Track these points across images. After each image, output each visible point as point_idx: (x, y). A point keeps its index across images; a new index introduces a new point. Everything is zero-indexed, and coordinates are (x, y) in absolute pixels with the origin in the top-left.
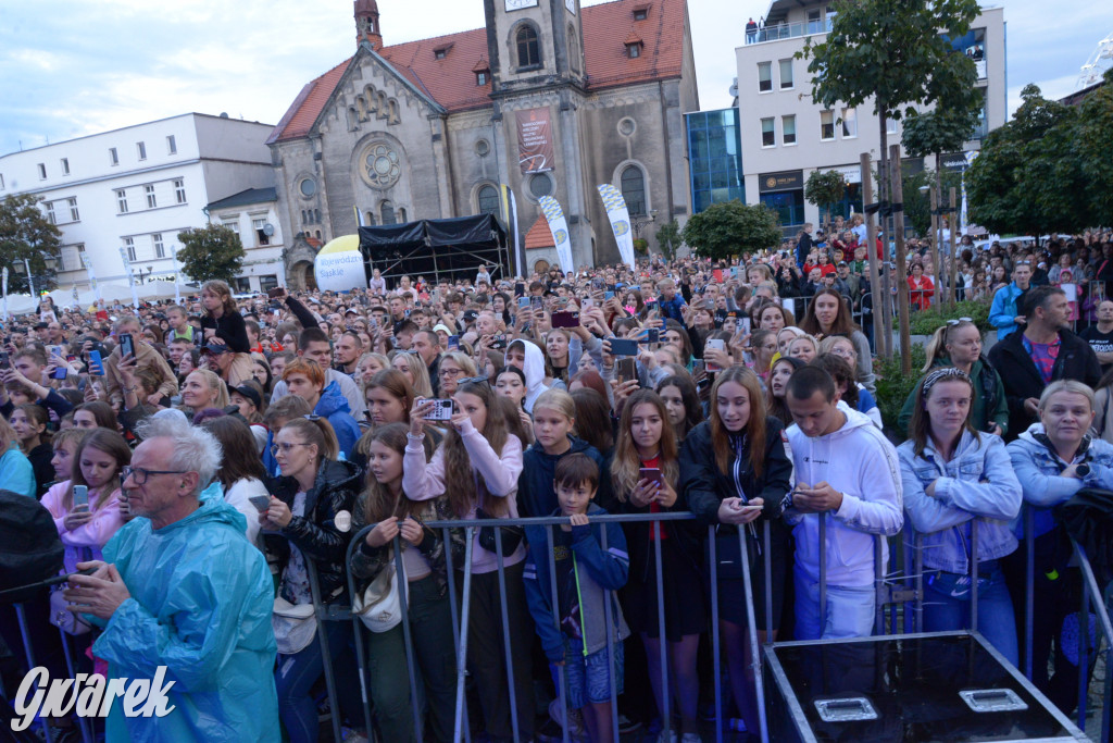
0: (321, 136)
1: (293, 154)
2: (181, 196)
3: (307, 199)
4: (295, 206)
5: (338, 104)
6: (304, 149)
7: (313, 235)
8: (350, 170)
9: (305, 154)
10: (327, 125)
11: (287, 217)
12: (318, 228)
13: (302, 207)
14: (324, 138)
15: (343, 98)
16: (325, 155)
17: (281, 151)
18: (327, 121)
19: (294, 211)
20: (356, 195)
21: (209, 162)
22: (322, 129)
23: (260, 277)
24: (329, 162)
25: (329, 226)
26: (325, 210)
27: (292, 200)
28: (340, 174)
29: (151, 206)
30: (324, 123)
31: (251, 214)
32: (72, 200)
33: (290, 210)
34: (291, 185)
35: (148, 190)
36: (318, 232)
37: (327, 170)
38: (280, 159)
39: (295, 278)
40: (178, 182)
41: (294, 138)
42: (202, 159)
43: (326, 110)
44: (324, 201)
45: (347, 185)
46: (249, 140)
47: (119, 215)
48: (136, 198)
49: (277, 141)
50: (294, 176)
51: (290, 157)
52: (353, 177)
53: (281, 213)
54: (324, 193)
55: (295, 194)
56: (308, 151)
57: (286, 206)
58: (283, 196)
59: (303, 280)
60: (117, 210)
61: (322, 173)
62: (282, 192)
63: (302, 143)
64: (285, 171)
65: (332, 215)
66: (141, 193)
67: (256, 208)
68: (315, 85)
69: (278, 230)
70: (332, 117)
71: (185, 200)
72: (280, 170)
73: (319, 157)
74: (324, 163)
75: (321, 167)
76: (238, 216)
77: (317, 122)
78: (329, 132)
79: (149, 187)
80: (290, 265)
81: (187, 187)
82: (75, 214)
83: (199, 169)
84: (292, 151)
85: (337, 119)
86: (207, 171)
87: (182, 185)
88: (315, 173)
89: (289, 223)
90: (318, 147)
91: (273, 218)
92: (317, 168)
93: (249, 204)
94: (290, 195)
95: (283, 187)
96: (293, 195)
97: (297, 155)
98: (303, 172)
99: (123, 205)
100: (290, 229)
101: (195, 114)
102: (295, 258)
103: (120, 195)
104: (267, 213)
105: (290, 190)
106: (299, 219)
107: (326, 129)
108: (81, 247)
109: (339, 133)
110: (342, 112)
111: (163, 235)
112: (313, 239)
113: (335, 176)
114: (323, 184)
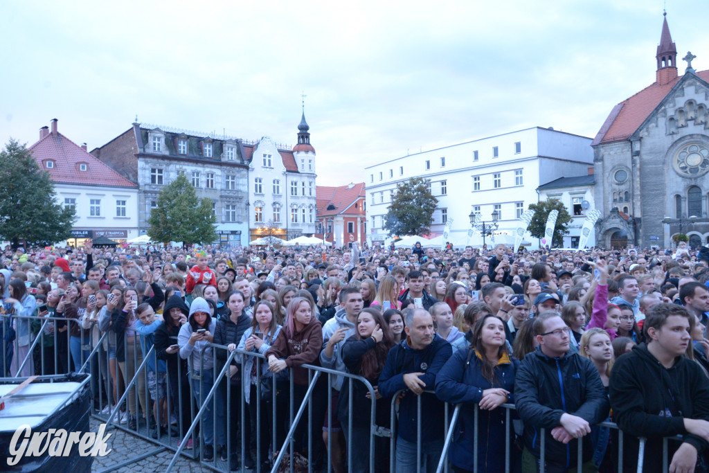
0: (640, 139)
1: (611, 153)
2: (519, 182)
3: (620, 184)
4: (608, 189)
5: (659, 116)
6: (623, 149)
7: (621, 209)
8: (664, 163)
9: (622, 152)
10: (647, 131)
11: (602, 196)
12: (626, 205)
13: (614, 190)
14: (643, 141)
15: (665, 111)
16: (642, 152)
17: (602, 150)
18: (648, 128)
19: (607, 192)
20: (666, 182)
21: (543, 159)
22: (643, 133)
23: (572, 237)
24: (645, 157)
25: (639, 204)
26: (638, 192)
27: (606, 185)
28: (654, 166)
29: (496, 186)
30: (645, 129)
31: (571, 194)
32: (444, 183)
33: (604, 192)
34: (607, 174)
35: (495, 176)
36: (625, 208)
37: (642, 163)
38: (601, 156)
39: (604, 240)
40: (519, 171)
41: (614, 141)
42: (539, 157)
43: (648, 120)
44: (637, 185)
45: (660, 174)
46: (564, 145)
47: (473, 192)
48: (487, 182)
49: (600, 144)
50: (611, 168)
51: (609, 154)
52: (665, 168)
53: (596, 194)
54: (638, 179)
55: (610, 181)
56: (626, 150)
57: (601, 189)
58: (600, 181)
59: (610, 242)
60: (473, 189)
61: (638, 166)
62: (599, 179)
63: (621, 145)
64: (603, 164)
65: (642, 196)
66: (491, 179)
67: (576, 189)
68: (623, 106)
69: (592, 205)
70: (654, 124)
71: (521, 183)
72: (600, 163)
73: (638, 153)
74: (641, 159)
75: (638, 161)
76: (561, 195)
77: (640, 129)
78: (648, 136)
79: (496, 175)
80: (603, 230)
81: (524, 175)
82: (444, 191)
83: (536, 163)
84: (611, 149)
85: (657, 126)
86: (541, 164)
87: (521, 173)
88: (630, 166)
89: (602, 201)
90: (637, 147)
91: (589, 196)
92: (633, 162)
93: (572, 186)
94: (606, 181)
95: (601, 174)
96: (608, 182)
97: (616, 153)
98: (619, 165)
99: (477, 186)
100: (602, 206)
101: (538, 127)
102: (608, 225)
103: (475, 179)
104: (584, 193)
105: (605, 178)
106: (611, 199)
107: (646, 134)
108: (444, 211)
109: (657, 137)
110: (662, 121)
111: (502, 205)
112: (621, 212)
113: (648, 168)
114: (638, 173)
